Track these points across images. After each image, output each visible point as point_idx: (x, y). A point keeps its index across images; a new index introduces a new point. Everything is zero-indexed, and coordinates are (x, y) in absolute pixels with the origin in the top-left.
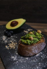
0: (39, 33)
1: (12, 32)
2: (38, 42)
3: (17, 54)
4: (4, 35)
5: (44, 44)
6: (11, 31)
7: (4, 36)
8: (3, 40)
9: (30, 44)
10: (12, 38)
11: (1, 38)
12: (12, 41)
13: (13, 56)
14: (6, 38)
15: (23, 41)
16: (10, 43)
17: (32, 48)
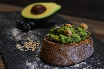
0: (83, 28)
1: (33, 23)
2: (79, 41)
3: (38, 59)
4: (16, 28)
5: (91, 48)
6: (30, 22)
7: (15, 30)
8: (12, 35)
9: (64, 42)
10: (31, 33)
11: (10, 32)
12: (31, 39)
13: (29, 62)
14: (20, 33)
15: (53, 36)
16: (25, 41)
17: (68, 50)
